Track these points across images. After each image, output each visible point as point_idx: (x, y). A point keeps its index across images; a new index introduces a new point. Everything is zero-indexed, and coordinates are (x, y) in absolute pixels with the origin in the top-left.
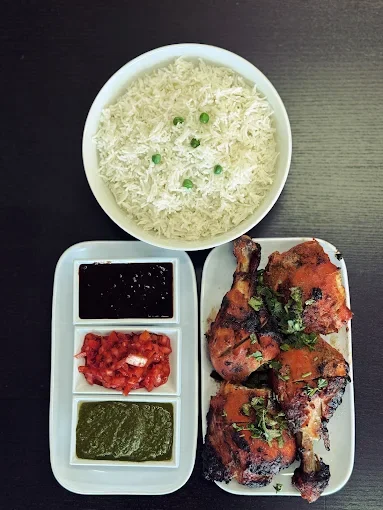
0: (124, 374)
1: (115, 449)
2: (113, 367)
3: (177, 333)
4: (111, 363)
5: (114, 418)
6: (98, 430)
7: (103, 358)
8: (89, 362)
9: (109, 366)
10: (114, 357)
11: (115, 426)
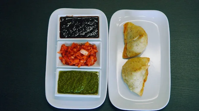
0: (79, 58)
1: (74, 89)
2: (74, 56)
3: (100, 44)
4: (73, 55)
5: (74, 77)
6: (67, 82)
7: (70, 53)
8: (63, 55)
9: (72, 55)
10: (74, 52)
11: (74, 80)
